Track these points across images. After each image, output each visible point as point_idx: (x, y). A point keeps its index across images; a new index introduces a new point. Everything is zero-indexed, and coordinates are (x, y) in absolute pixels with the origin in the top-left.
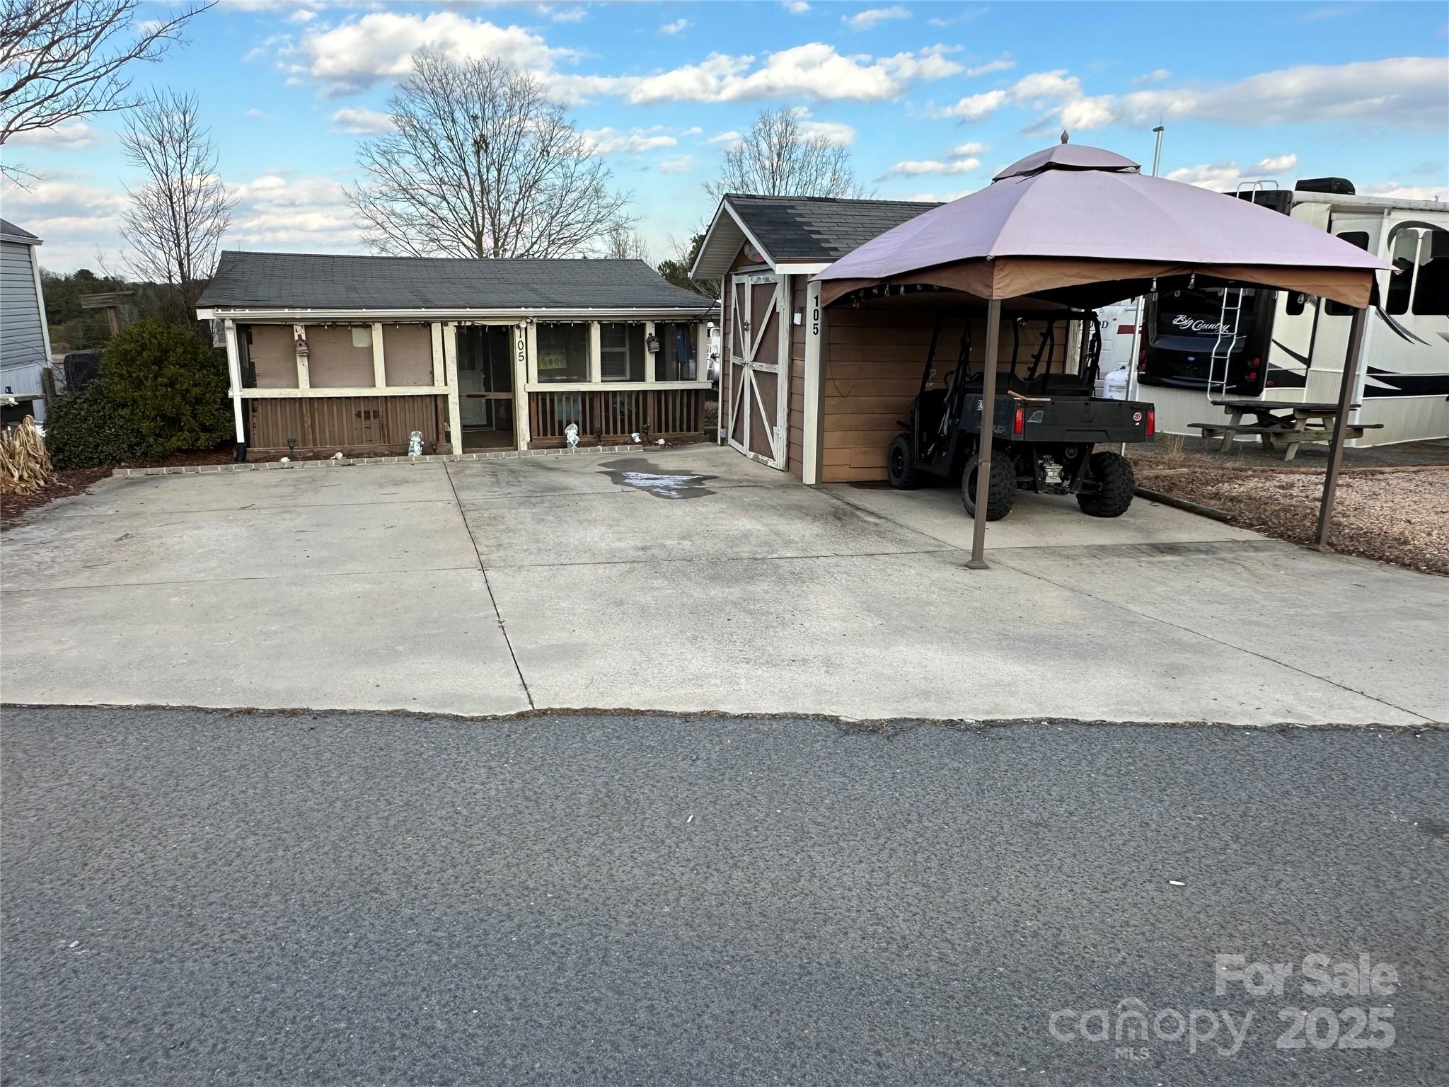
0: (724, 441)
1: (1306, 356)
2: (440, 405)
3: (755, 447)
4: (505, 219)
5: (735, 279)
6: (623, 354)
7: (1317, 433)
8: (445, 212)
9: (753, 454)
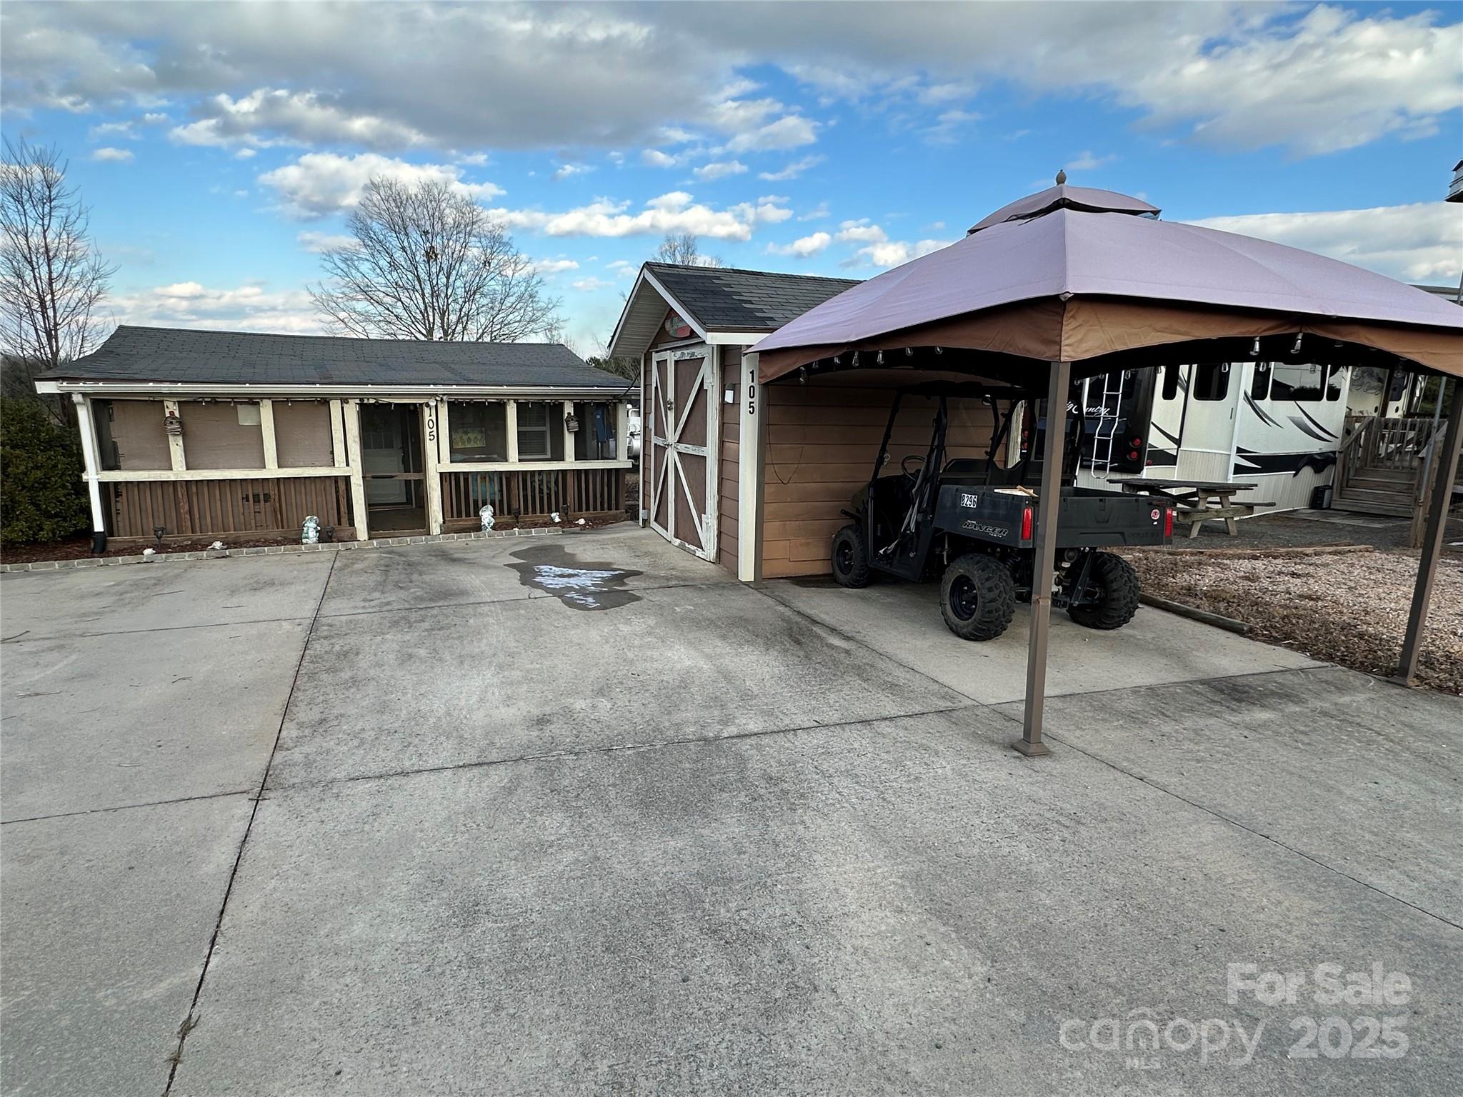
0: (646, 523)
1: (1177, 437)
2: (342, 486)
3: (681, 535)
4: (453, 318)
5: (656, 357)
6: (544, 433)
7: (1217, 511)
8: (400, 310)
9: (679, 541)
